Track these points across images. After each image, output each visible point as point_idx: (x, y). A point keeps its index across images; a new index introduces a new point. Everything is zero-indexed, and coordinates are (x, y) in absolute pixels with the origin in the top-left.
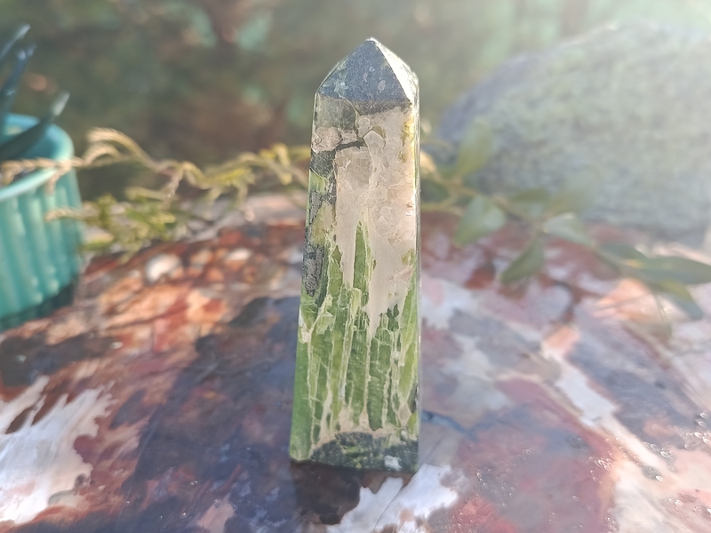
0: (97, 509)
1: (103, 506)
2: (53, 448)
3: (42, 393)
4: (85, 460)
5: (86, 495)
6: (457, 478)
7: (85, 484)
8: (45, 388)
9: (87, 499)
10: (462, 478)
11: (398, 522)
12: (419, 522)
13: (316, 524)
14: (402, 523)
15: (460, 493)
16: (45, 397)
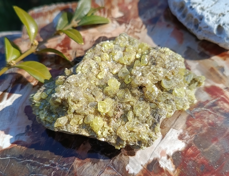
0: (35, 143)
1: (38, 142)
2: (16, 112)
3: (10, 84)
4: (29, 119)
5: (30, 136)
6: (185, 136)
7: (30, 130)
8: (11, 80)
9: (31, 137)
10: (187, 136)
11: (160, 157)
12: (168, 157)
13: (125, 155)
14: (161, 157)
15: (186, 143)
16: (11, 85)
